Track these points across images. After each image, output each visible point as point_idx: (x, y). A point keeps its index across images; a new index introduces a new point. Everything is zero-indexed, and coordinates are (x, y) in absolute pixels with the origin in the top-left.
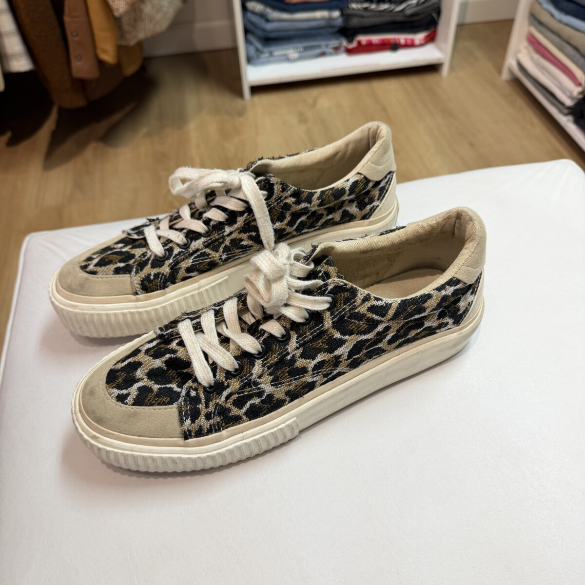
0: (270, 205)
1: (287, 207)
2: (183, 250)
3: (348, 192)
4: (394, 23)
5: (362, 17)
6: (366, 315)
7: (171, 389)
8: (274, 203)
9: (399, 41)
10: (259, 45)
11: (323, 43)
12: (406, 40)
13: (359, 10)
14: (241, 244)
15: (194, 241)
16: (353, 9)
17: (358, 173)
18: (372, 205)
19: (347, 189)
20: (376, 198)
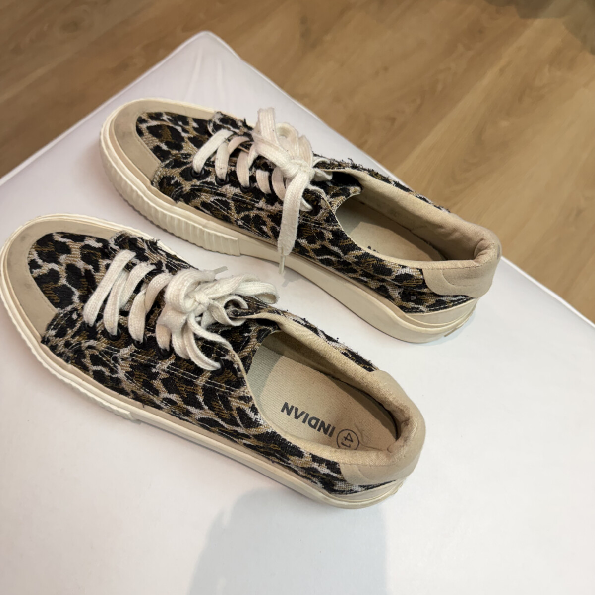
0: (307, 221)
1: (321, 236)
2: (216, 184)
3: (393, 277)
6: (232, 410)
7: (73, 293)
8: (312, 222)
14: (262, 226)
15: (230, 185)
17: (421, 270)
18: (416, 306)
19: (396, 273)
20: (427, 304)
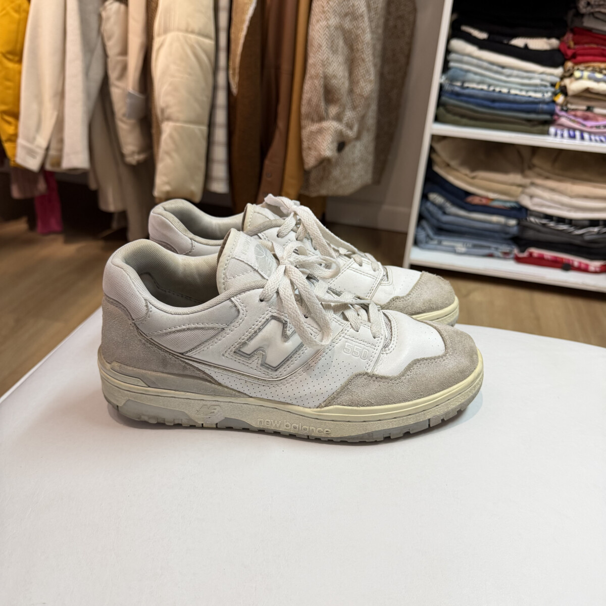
4: (571, 244)
5: (539, 231)
9: (573, 263)
10: (431, 233)
11: (494, 245)
12: (580, 263)
13: (537, 224)
16: (531, 222)
